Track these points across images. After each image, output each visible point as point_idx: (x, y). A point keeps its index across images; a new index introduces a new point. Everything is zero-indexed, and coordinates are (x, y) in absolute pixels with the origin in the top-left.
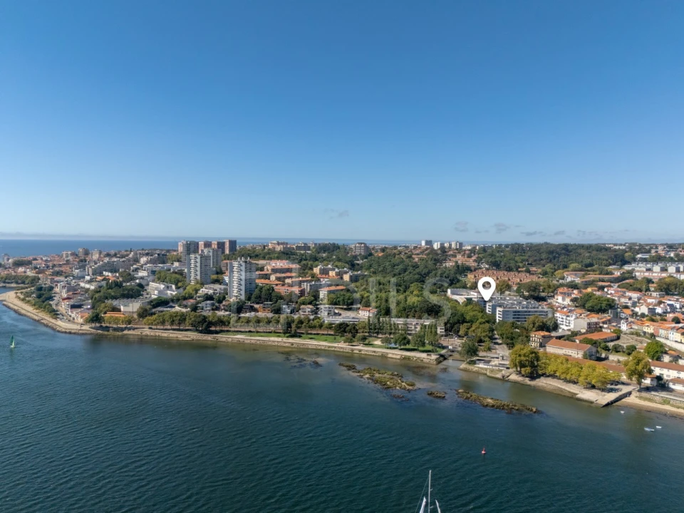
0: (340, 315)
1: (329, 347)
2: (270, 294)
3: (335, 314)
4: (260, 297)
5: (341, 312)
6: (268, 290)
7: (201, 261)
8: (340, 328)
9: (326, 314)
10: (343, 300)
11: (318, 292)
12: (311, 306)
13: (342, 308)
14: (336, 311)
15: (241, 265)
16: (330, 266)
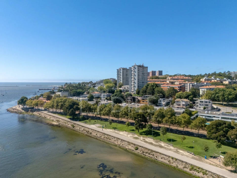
0: (219, 110)
1: (193, 168)
2: (154, 89)
3: (213, 109)
4: (146, 92)
5: (219, 107)
6: (152, 86)
7: (123, 72)
8: (218, 130)
9: (202, 109)
10: (223, 95)
11: (199, 90)
12: (186, 100)
13: (222, 104)
14: (215, 106)
15: (135, 68)
16: (212, 78)
